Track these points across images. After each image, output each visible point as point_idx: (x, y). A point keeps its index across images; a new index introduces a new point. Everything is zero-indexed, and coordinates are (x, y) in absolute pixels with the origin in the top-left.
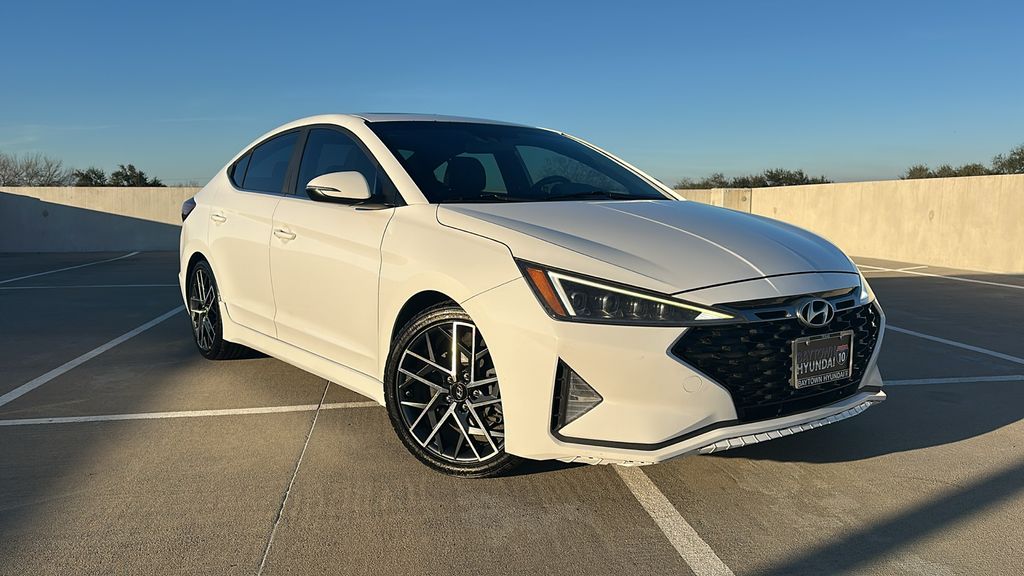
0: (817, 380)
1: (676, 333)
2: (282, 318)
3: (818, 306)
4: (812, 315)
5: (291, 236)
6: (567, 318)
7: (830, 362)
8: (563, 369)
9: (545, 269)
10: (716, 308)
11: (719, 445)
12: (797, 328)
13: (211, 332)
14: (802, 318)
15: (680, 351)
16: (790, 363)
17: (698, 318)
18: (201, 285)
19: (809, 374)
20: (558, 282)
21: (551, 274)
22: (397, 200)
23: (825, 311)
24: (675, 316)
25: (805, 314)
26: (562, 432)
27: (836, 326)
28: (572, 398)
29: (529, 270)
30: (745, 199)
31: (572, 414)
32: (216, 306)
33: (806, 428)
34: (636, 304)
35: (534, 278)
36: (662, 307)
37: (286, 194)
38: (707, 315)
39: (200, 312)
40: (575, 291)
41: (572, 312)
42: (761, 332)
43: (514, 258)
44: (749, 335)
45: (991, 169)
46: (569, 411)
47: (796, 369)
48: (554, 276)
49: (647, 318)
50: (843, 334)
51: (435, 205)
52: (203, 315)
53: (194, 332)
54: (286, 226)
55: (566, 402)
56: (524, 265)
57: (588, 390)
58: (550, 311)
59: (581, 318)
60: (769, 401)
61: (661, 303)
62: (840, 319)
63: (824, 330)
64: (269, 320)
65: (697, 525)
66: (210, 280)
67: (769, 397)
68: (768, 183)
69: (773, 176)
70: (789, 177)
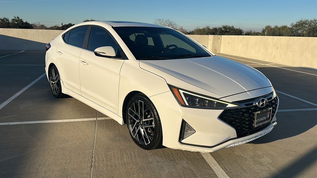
0: (261, 124)
1: (220, 112)
2: (83, 89)
3: (263, 101)
4: (261, 103)
5: (87, 64)
6: (185, 106)
7: (265, 118)
8: (184, 122)
9: (178, 89)
10: (233, 103)
11: (231, 146)
12: (256, 108)
13: (57, 89)
14: (258, 105)
15: (222, 117)
16: (254, 119)
17: (227, 106)
18: (54, 74)
19: (259, 122)
20: (182, 93)
21: (180, 90)
22: (125, 58)
23: (265, 102)
24: (220, 106)
25: (259, 104)
26: (183, 141)
27: (267, 106)
28: (186, 131)
29: (173, 88)
30: (219, 39)
31: (186, 136)
32: (59, 81)
33: (256, 138)
34: (207, 101)
35: (174, 91)
36: (216, 102)
37: (84, 48)
38: (230, 105)
39: (53, 82)
40: (188, 97)
41: (187, 104)
42: (246, 110)
43: (167, 84)
44: (242, 111)
45: (290, 27)
46: (185, 135)
47: (256, 121)
48: (181, 91)
49: (211, 107)
50: (269, 109)
51: (138, 61)
52: (55, 83)
53: (51, 88)
54: (85, 60)
55: (184, 132)
56: (171, 87)
57: (191, 128)
58: (179, 103)
59: (190, 106)
60: (247, 131)
61: (215, 101)
62: (268, 104)
63: (264, 108)
64: (78, 89)
65: (225, 169)
66: (57, 72)
67: (247, 130)
68: (223, 29)
69: (224, 27)
70: (229, 28)
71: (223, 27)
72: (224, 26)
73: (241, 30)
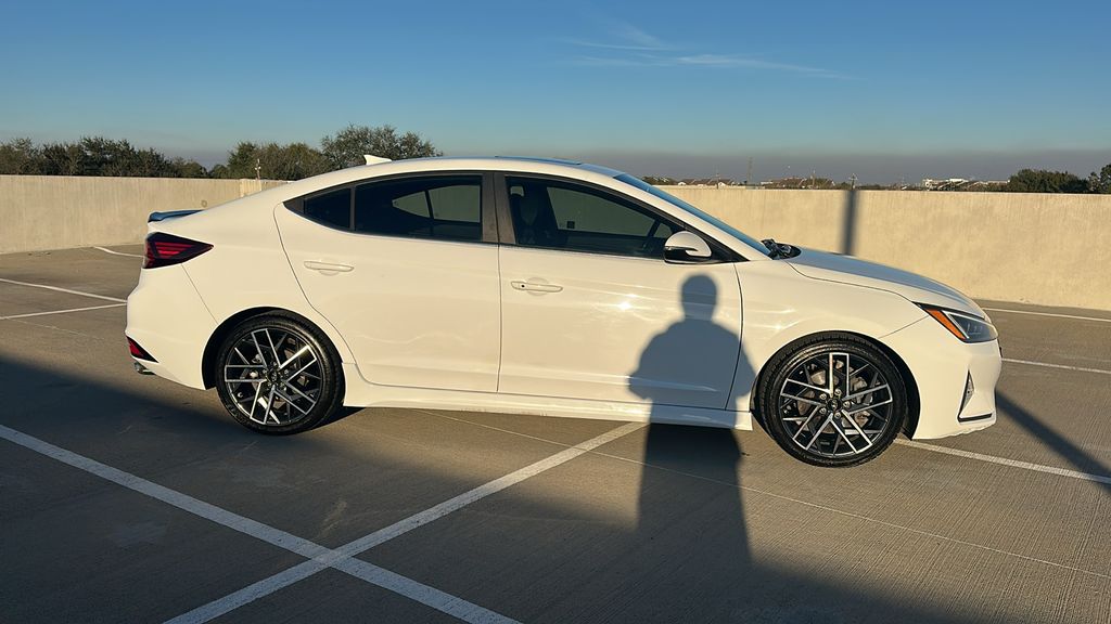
5: (552, 288)
6: (967, 341)
8: (969, 374)
9: (941, 309)
20: (951, 317)
21: (944, 312)
26: (961, 416)
29: (928, 310)
35: (935, 315)
37: (498, 244)
41: (967, 337)
43: (913, 302)
48: (947, 314)
54: (533, 278)
58: (956, 336)
68: (89, 154)
69: (92, 145)
70: (112, 148)
71: (87, 145)
72: (89, 141)
73: (158, 156)
